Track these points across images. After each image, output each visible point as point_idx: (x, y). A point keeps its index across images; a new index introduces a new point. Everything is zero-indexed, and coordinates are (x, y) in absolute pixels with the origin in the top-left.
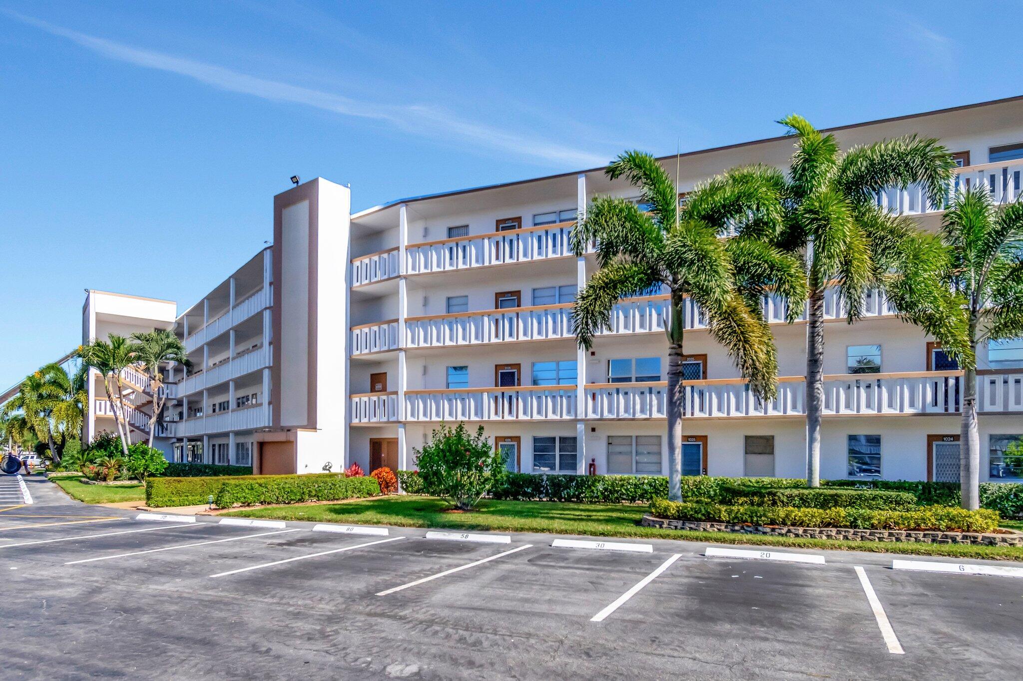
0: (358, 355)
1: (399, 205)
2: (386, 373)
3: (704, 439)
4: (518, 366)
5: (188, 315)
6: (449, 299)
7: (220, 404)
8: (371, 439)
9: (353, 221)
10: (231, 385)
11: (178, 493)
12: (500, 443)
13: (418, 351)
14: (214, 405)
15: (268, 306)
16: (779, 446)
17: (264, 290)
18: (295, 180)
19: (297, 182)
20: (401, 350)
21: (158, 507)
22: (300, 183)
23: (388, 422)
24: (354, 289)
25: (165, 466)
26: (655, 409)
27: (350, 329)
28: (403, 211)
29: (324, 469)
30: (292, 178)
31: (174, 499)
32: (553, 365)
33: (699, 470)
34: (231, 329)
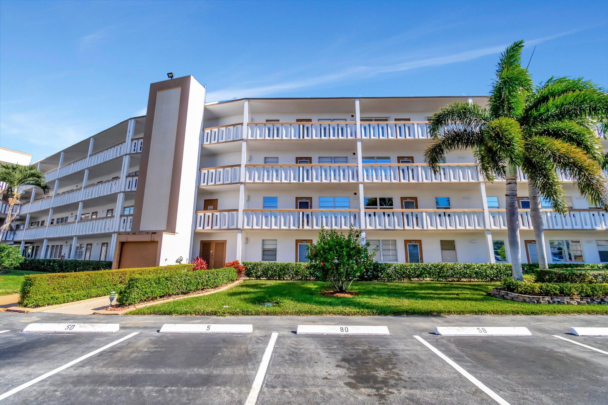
0: (205, 186)
1: (244, 100)
2: (217, 200)
3: (420, 241)
4: (311, 199)
5: (42, 162)
6: (265, 158)
7: (58, 219)
8: (201, 241)
9: (206, 107)
10: (81, 205)
11: (61, 289)
12: (299, 244)
13: (253, 185)
14: (53, 220)
15: (128, 153)
16: (458, 246)
17: (125, 144)
18: (170, 75)
19: (172, 77)
20: (242, 183)
21: (37, 306)
22: (174, 78)
23: (220, 229)
24: (204, 146)
25: (21, 261)
26: (396, 223)
27: (200, 170)
28: (246, 104)
29: (177, 262)
30: (168, 74)
31: (57, 295)
32: (332, 199)
33: (419, 259)
34: (86, 169)
